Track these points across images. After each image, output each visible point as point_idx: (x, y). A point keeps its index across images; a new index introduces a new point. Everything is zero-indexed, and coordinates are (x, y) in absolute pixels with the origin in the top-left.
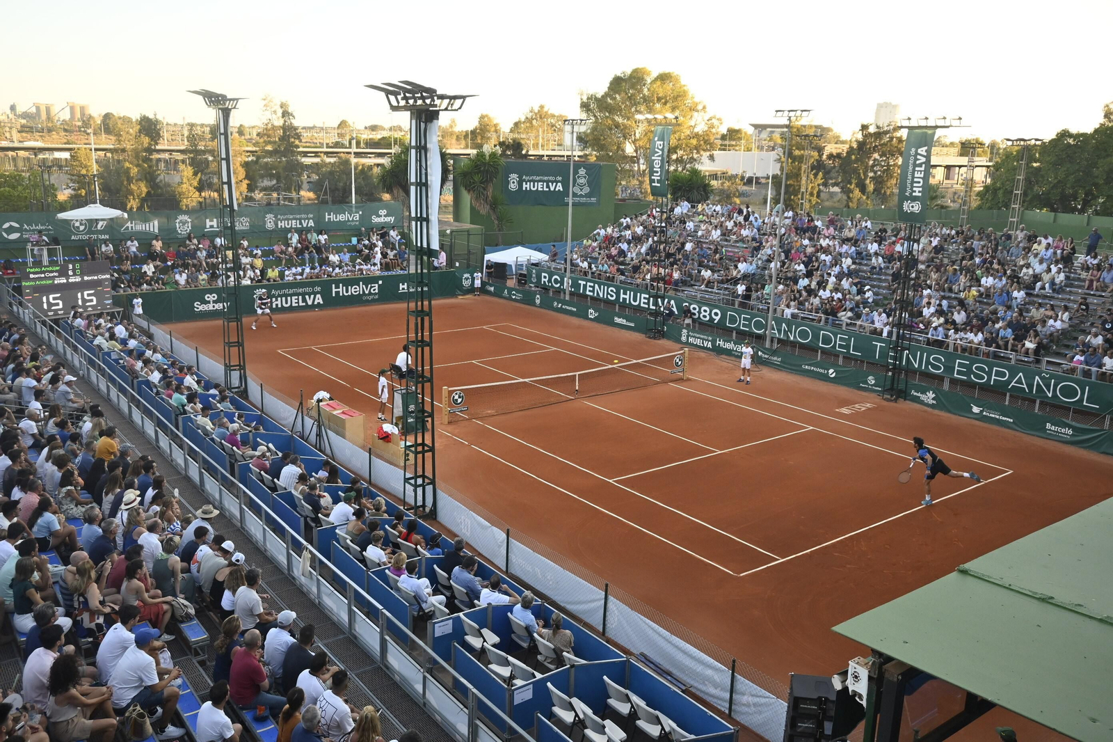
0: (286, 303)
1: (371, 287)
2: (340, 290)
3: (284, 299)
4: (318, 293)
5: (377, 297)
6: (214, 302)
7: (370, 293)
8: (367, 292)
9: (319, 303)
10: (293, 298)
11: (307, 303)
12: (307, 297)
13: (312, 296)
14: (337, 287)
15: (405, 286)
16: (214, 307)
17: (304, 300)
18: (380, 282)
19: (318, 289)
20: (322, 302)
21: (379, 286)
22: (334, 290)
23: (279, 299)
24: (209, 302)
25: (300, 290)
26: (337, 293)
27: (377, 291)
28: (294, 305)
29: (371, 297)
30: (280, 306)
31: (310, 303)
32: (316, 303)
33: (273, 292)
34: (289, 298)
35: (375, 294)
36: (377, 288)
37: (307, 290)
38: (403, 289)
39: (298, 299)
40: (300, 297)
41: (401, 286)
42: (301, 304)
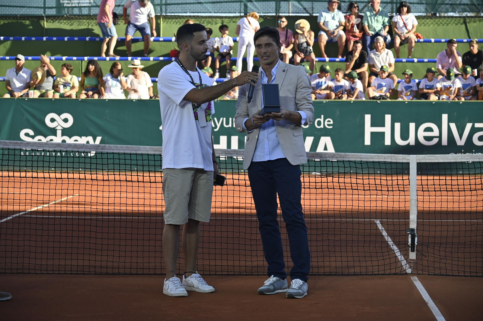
1: (474, 131)
2: (386, 130)
3: (235, 139)
4: (325, 132)
6: (65, 132)
8: (461, 142)
13: (310, 140)
14: (378, 122)
22: (369, 129)
23: (223, 139)
24: (53, 132)
26: (378, 137)
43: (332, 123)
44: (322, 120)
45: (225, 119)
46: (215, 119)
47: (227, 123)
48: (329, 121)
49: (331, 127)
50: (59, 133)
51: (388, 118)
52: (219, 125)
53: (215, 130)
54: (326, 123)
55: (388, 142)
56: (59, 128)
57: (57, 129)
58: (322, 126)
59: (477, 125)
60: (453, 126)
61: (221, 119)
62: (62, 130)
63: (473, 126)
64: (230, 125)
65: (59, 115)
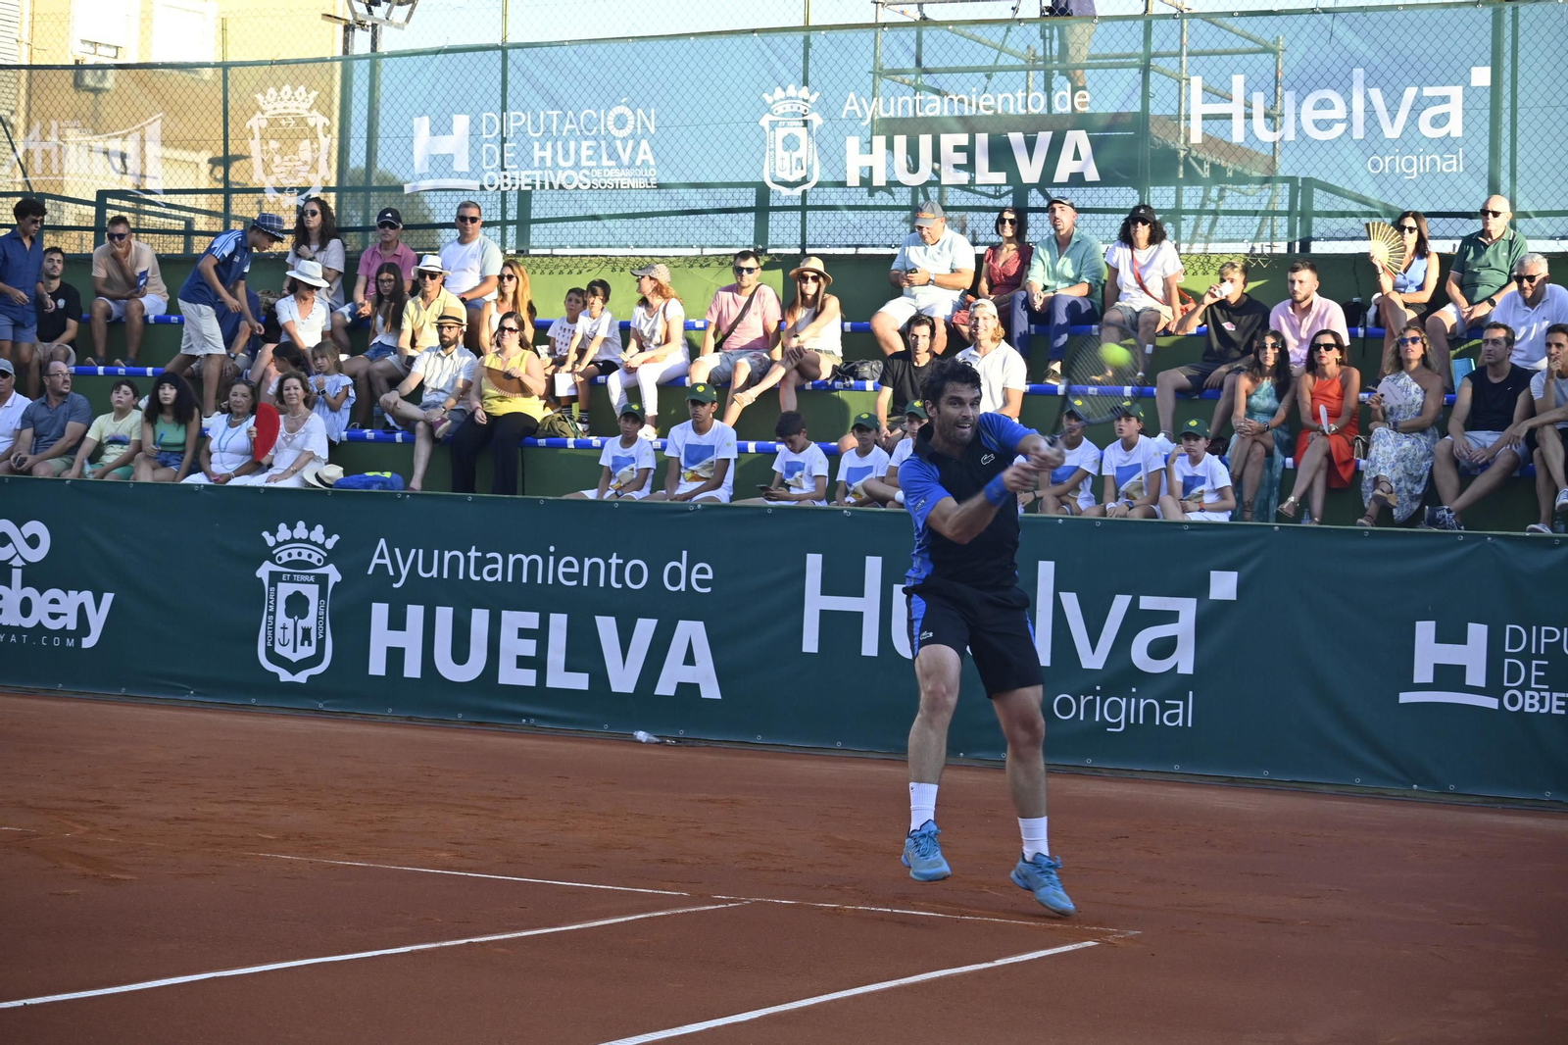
0: (460, 655)
1: (1136, 620)
3: (444, 615)
4: (689, 606)
5: (1182, 713)
6: (29, 575)
7: (1121, 676)
8: (1093, 659)
9: (688, 690)
10: (514, 620)
11: (599, 677)
12: (607, 627)
13: (645, 629)
14: (843, 579)
15: (1472, 654)
16: (26, 607)
17: (584, 652)
18: (1224, 585)
19: (693, 575)
20: (711, 690)
21: (1210, 618)
22: (816, 602)
23: (415, 613)
25: (562, 570)
26: (841, 628)
27: (1184, 661)
28: (511, 675)
29: (1130, 709)
30: (412, 669)
31: (623, 678)
32: (665, 687)
33: (381, 556)
34: (480, 619)
35: (1173, 686)
36: (1184, 628)
37: (617, 571)
38: (1450, 676)
39: (541, 635)
40: (559, 622)
41: (1428, 651)
42: (559, 678)
43: (710, 576)
44: (683, 568)
45: (421, 551)
46: (397, 550)
47: (428, 568)
48: (702, 571)
49: (708, 590)
50: (17, 575)
51: (874, 566)
52: (404, 573)
53: (395, 586)
54: (694, 576)
55: (870, 647)
56: (17, 562)
57: (12, 567)
58: (682, 586)
59: (1147, 603)
60: (1070, 601)
61: (413, 551)
62: (22, 567)
63: (1134, 605)
64: (434, 573)
65: (19, 527)
